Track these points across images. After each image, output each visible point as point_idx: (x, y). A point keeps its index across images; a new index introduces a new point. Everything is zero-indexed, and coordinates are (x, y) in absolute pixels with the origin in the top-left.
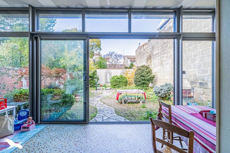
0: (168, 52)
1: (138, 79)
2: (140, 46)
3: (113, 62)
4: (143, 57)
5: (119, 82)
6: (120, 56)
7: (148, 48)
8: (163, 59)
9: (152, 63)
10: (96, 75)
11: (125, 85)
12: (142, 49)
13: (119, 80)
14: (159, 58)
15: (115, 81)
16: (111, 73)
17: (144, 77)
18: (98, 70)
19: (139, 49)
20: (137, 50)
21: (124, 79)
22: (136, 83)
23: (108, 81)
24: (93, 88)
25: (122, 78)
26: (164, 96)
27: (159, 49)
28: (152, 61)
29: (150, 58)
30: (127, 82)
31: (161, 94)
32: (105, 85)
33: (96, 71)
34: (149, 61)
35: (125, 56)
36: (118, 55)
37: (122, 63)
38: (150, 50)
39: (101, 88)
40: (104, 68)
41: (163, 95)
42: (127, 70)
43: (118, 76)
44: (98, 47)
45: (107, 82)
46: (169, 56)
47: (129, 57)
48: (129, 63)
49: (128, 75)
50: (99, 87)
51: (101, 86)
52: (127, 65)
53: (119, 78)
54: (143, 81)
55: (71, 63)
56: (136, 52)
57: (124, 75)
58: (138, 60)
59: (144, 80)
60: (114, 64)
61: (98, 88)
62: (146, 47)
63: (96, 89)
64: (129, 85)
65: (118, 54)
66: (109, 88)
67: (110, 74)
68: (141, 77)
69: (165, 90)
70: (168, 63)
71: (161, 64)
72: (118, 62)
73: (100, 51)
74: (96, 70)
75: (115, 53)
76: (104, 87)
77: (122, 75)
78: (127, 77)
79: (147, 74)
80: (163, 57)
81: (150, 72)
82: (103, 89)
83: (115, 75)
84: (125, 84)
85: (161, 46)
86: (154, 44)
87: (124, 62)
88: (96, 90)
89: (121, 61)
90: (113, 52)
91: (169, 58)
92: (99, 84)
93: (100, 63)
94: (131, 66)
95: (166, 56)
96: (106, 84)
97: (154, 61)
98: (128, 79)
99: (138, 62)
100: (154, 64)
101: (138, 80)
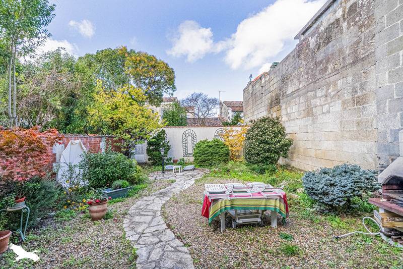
0: (328, 85)
1: (253, 148)
2: (252, 80)
3: (200, 114)
4: (259, 102)
5: (212, 154)
6: (214, 101)
7: (272, 83)
8: (312, 101)
9: (283, 112)
10: (164, 139)
11: (224, 161)
12: (257, 86)
13: (211, 150)
14: (302, 100)
15: (204, 153)
16: (195, 135)
17: (269, 144)
18: (168, 130)
19: (251, 86)
20: (246, 88)
21: (222, 148)
22: (250, 158)
23: (190, 151)
24: (157, 167)
25: (217, 145)
26: (341, 204)
27: (301, 79)
28: (283, 107)
29: (276, 102)
30: (228, 154)
31: (331, 197)
32: (183, 160)
33: (163, 132)
34: (275, 108)
35: (222, 102)
36: (209, 100)
37: (217, 116)
38: (275, 86)
39: (175, 167)
40: (180, 125)
41: (338, 201)
42: (229, 128)
43: (208, 140)
44: (170, 84)
45: (187, 155)
46: (332, 94)
47: (229, 105)
48: (231, 114)
49: (230, 138)
50: (170, 164)
51: (175, 162)
52: (226, 119)
53: (210, 147)
54: (267, 154)
55: (114, 117)
56: (244, 92)
57: (222, 140)
58: (249, 108)
59: (269, 150)
60: (202, 117)
61: (166, 167)
62: (267, 79)
63: (163, 169)
64: (233, 160)
65: (209, 97)
66: (191, 167)
67: (194, 138)
68: (261, 145)
69: (344, 187)
70: (328, 112)
71: (309, 112)
72: (210, 112)
73: (174, 91)
74: (164, 128)
75: (203, 96)
76: (179, 166)
77: (218, 138)
78: (227, 143)
79: (275, 137)
80: (315, 97)
81: (281, 132)
82: (177, 169)
83: (202, 140)
84: (225, 158)
85: (307, 73)
86: (287, 70)
87: (221, 113)
88: (163, 171)
89: (215, 112)
90: (200, 94)
91: (332, 98)
92: (171, 159)
93: (173, 116)
94: (236, 122)
95: (324, 93)
96: (185, 158)
97: (286, 109)
98: (230, 148)
99: (248, 112)
100: (287, 114)
101: (253, 152)
